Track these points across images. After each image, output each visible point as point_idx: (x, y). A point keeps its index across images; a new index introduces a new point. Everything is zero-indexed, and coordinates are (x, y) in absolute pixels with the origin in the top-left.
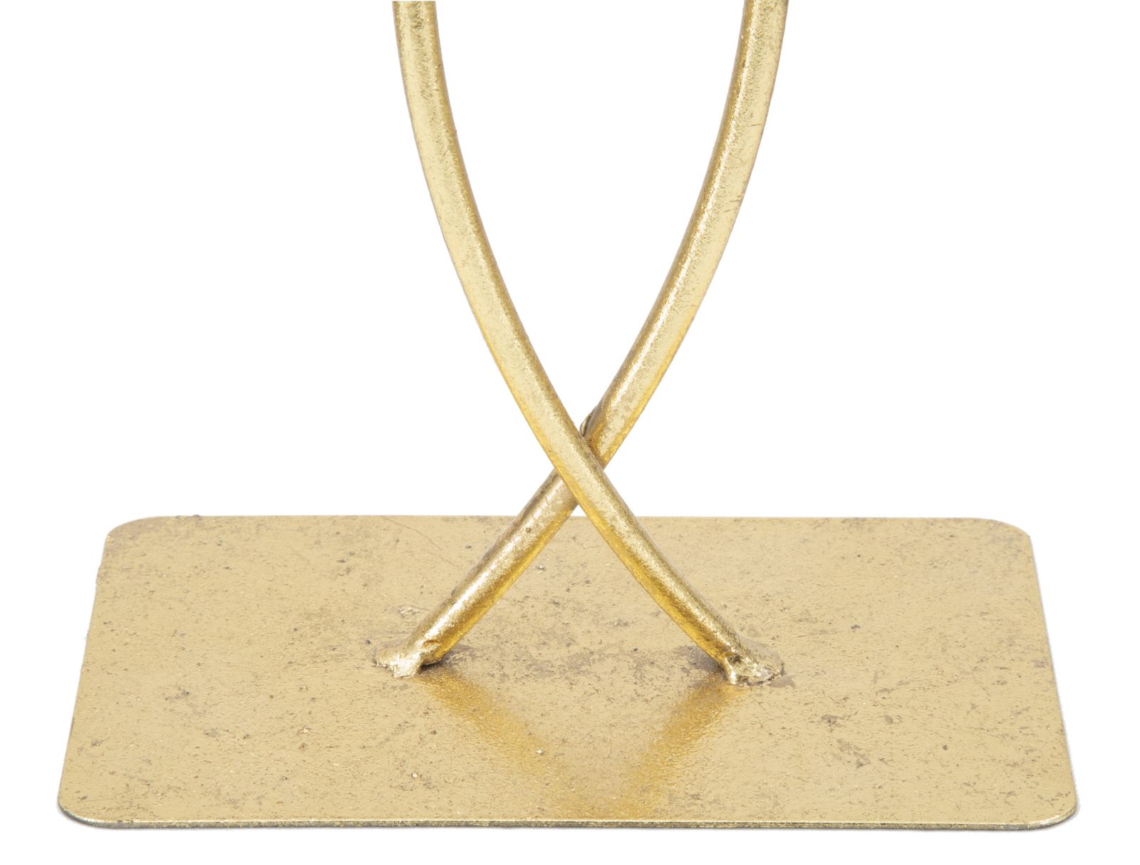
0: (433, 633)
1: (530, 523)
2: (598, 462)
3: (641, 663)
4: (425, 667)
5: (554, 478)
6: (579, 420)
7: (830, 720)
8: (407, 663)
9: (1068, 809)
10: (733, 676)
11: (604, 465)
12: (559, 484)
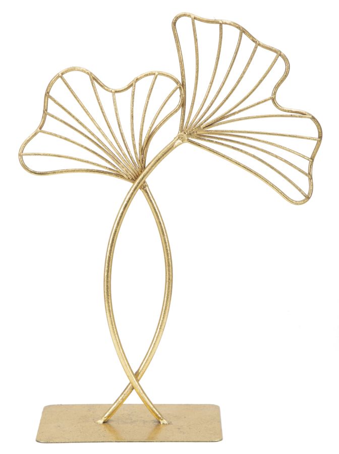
0: (106, 416)
1: (125, 393)
2: (138, 381)
3: (144, 422)
4: (104, 422)
5: (129, 384)
6: (134, 373)
7: (179, 429)
8: (101, 421)
9: (220, 438)
10: (162, 423)
11: (139, 381)
12: (131, 384)
